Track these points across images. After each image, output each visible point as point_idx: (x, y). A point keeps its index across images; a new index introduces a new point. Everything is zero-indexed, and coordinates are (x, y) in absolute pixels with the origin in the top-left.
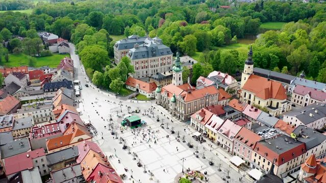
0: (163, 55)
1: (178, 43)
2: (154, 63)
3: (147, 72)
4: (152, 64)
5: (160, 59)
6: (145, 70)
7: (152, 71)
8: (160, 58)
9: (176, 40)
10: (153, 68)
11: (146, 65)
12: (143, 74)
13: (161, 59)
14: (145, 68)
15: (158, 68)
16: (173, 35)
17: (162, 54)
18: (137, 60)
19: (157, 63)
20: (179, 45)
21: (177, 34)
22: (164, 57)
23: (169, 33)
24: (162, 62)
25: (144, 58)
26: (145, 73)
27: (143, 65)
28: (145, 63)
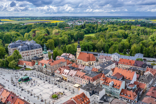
0: (37, 48)
4: (32, 53)
6: (28, 57)
8: (35, 50)
9: (43, 43)
10: (32, 56)
11: (28, 54)
14: (28, 56)
16: (41, 40)
18: (23, 52)
19: (34, 53)
21: (43, 40)
22: (38, 49)
23: (39, 39)
24: (37, 52)
25: (27, 50)
26: (28, 58)
27: (26, 54)
28: (27, 53)
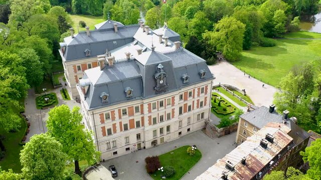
0: (187, 85)
1: (204, 35)
2: (162, 111)
3: (138, 136)
4: (155, 114)
5: (177, 98)
6: (132, 133)
7: (155, 131)
8: (176, 94)
9: (199, 28)
10: (159, 125)
11: (137, 117)
12: (127, 143)
13: (181, 97)
14: (132, 127)
15: (172, 120)
16: (191, 15)
17: (185, 82)
18: (106, 110)
19: (169, 110)
20: (207, 39)
21: (198, 15)
22: (189, 89)
23: (182, 12)
24: (182, 103)
25: (129, 99)
26: (133, 140)
27: (126, 120)
28: (131, 114)
